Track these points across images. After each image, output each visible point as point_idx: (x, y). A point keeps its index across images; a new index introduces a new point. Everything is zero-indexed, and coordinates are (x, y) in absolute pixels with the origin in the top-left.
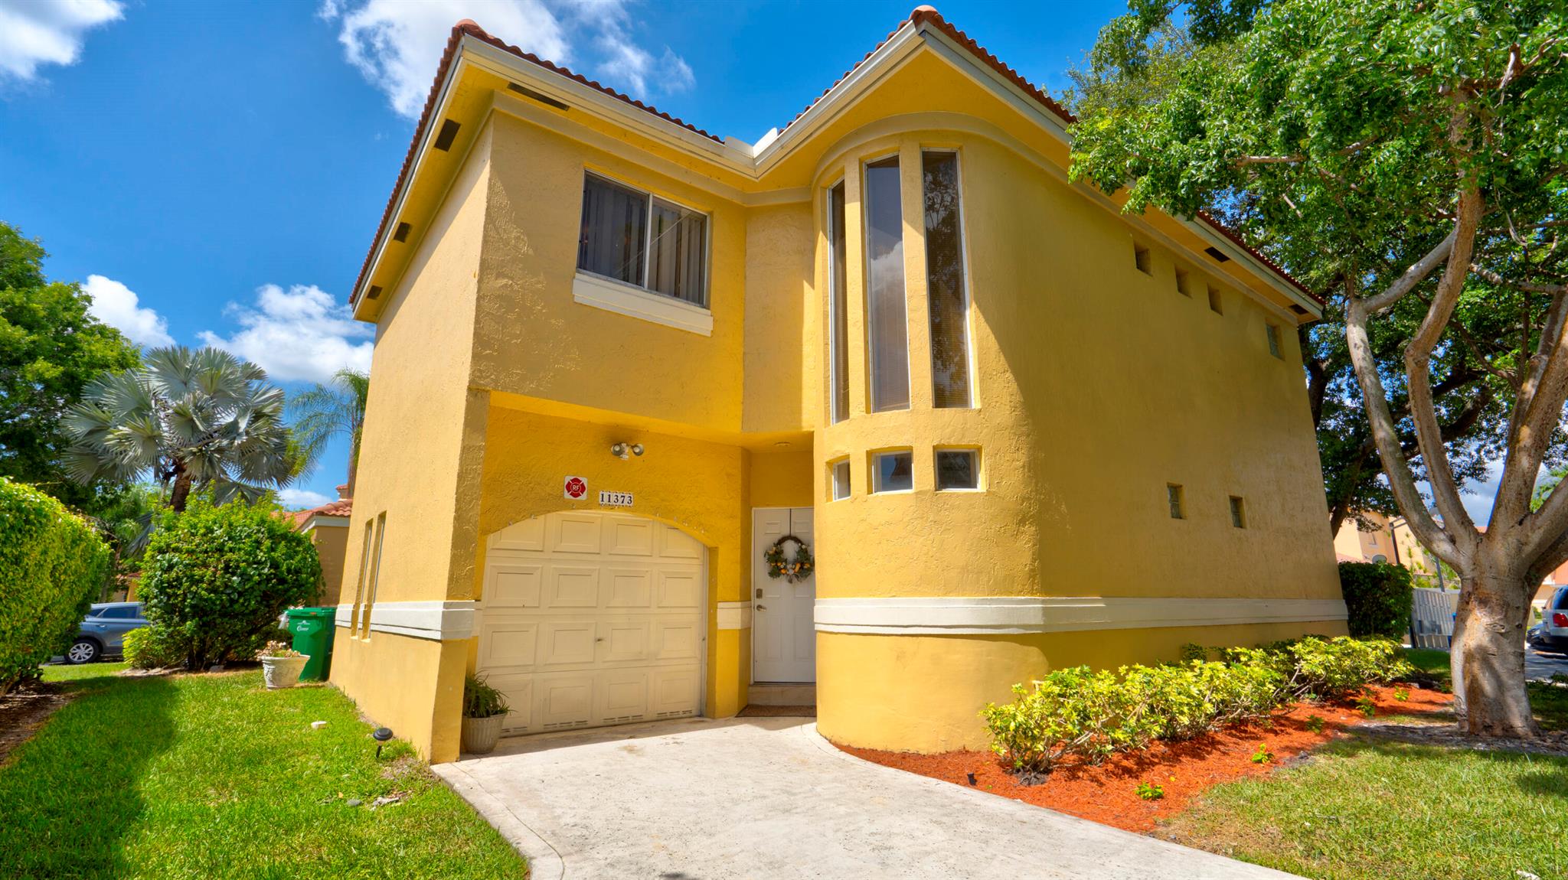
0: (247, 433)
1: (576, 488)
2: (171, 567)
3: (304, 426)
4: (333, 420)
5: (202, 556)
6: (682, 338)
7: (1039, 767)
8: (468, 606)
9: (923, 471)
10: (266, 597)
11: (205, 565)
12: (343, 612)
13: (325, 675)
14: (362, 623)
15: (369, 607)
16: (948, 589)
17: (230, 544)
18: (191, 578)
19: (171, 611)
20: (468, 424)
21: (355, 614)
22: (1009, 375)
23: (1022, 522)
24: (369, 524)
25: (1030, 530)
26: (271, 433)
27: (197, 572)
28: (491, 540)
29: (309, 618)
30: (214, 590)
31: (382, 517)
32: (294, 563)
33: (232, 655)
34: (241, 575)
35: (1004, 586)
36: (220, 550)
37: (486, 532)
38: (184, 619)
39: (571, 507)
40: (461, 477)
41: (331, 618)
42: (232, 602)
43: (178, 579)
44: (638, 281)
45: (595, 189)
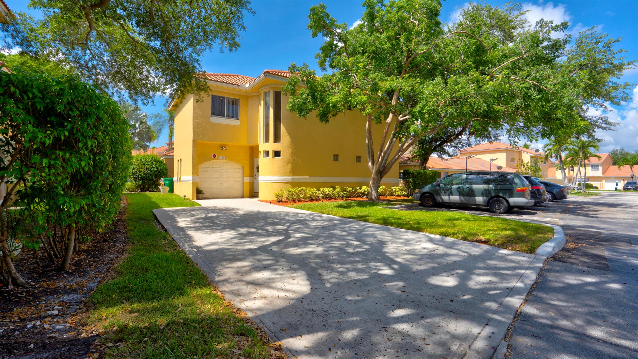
0: (139, 128)
1: (214, 156)
2: (134, 169)
3: (155, 125)
4: (163, 124)
5: (141, 166)
6: (233, 126)
7: (280, 201)
8: (196, 177)
9: (271, 154)
10: (156, 176)
11: (142, 168)
12: (175, 179)
13: (173, 192)
14: (179, 180)
15: (180, 177)
16: (274, 175)
17: (146, 163)
18: (139, 171)
19: (136, 179)
20: (193, 147)
21: (178, 179)
22: (288, 136)
23: (289, 163)
24: (178, 160)
25: (290, 165)
26: (146, 128)
27: (140, 170)
28: (200, 166)
29: (168, 180)
30: (144, 174)
31: (181, 159)
32: (161, 167)
33: (150, 189)
34: (150, 170)
35: (284, 174)
36: (144, 164)
37: (198, 164)
38: (139, 180)
39: (214, 160)
40: (193, 156)
41: (172, 180)
42: (149, 177)
43: (136, 171)
44: (224, 116)
45: (214, 98)
